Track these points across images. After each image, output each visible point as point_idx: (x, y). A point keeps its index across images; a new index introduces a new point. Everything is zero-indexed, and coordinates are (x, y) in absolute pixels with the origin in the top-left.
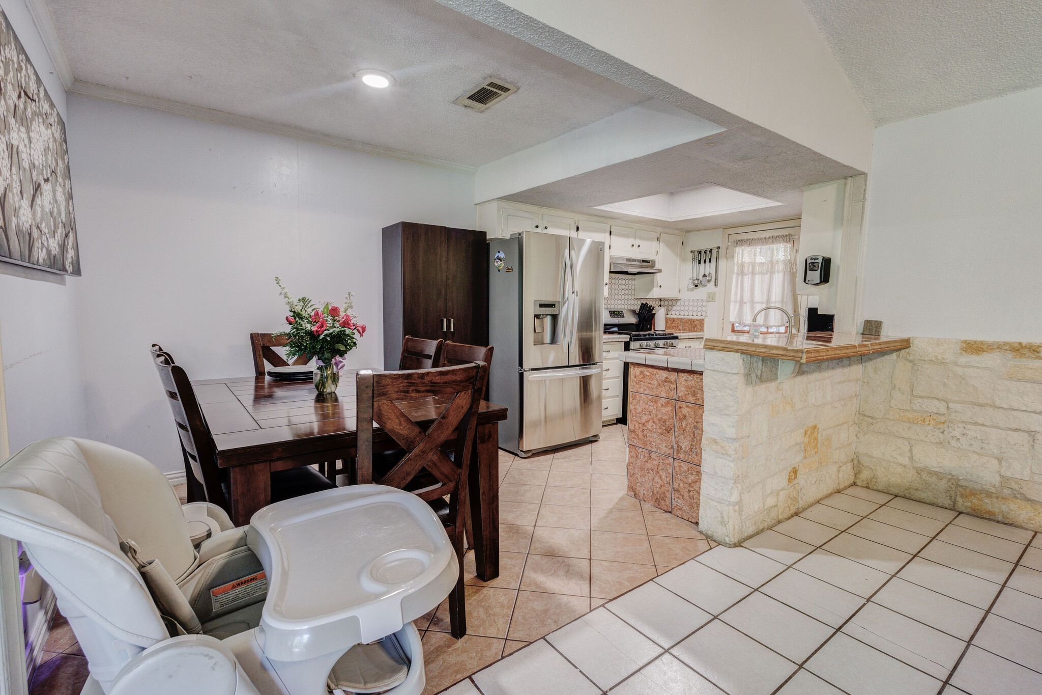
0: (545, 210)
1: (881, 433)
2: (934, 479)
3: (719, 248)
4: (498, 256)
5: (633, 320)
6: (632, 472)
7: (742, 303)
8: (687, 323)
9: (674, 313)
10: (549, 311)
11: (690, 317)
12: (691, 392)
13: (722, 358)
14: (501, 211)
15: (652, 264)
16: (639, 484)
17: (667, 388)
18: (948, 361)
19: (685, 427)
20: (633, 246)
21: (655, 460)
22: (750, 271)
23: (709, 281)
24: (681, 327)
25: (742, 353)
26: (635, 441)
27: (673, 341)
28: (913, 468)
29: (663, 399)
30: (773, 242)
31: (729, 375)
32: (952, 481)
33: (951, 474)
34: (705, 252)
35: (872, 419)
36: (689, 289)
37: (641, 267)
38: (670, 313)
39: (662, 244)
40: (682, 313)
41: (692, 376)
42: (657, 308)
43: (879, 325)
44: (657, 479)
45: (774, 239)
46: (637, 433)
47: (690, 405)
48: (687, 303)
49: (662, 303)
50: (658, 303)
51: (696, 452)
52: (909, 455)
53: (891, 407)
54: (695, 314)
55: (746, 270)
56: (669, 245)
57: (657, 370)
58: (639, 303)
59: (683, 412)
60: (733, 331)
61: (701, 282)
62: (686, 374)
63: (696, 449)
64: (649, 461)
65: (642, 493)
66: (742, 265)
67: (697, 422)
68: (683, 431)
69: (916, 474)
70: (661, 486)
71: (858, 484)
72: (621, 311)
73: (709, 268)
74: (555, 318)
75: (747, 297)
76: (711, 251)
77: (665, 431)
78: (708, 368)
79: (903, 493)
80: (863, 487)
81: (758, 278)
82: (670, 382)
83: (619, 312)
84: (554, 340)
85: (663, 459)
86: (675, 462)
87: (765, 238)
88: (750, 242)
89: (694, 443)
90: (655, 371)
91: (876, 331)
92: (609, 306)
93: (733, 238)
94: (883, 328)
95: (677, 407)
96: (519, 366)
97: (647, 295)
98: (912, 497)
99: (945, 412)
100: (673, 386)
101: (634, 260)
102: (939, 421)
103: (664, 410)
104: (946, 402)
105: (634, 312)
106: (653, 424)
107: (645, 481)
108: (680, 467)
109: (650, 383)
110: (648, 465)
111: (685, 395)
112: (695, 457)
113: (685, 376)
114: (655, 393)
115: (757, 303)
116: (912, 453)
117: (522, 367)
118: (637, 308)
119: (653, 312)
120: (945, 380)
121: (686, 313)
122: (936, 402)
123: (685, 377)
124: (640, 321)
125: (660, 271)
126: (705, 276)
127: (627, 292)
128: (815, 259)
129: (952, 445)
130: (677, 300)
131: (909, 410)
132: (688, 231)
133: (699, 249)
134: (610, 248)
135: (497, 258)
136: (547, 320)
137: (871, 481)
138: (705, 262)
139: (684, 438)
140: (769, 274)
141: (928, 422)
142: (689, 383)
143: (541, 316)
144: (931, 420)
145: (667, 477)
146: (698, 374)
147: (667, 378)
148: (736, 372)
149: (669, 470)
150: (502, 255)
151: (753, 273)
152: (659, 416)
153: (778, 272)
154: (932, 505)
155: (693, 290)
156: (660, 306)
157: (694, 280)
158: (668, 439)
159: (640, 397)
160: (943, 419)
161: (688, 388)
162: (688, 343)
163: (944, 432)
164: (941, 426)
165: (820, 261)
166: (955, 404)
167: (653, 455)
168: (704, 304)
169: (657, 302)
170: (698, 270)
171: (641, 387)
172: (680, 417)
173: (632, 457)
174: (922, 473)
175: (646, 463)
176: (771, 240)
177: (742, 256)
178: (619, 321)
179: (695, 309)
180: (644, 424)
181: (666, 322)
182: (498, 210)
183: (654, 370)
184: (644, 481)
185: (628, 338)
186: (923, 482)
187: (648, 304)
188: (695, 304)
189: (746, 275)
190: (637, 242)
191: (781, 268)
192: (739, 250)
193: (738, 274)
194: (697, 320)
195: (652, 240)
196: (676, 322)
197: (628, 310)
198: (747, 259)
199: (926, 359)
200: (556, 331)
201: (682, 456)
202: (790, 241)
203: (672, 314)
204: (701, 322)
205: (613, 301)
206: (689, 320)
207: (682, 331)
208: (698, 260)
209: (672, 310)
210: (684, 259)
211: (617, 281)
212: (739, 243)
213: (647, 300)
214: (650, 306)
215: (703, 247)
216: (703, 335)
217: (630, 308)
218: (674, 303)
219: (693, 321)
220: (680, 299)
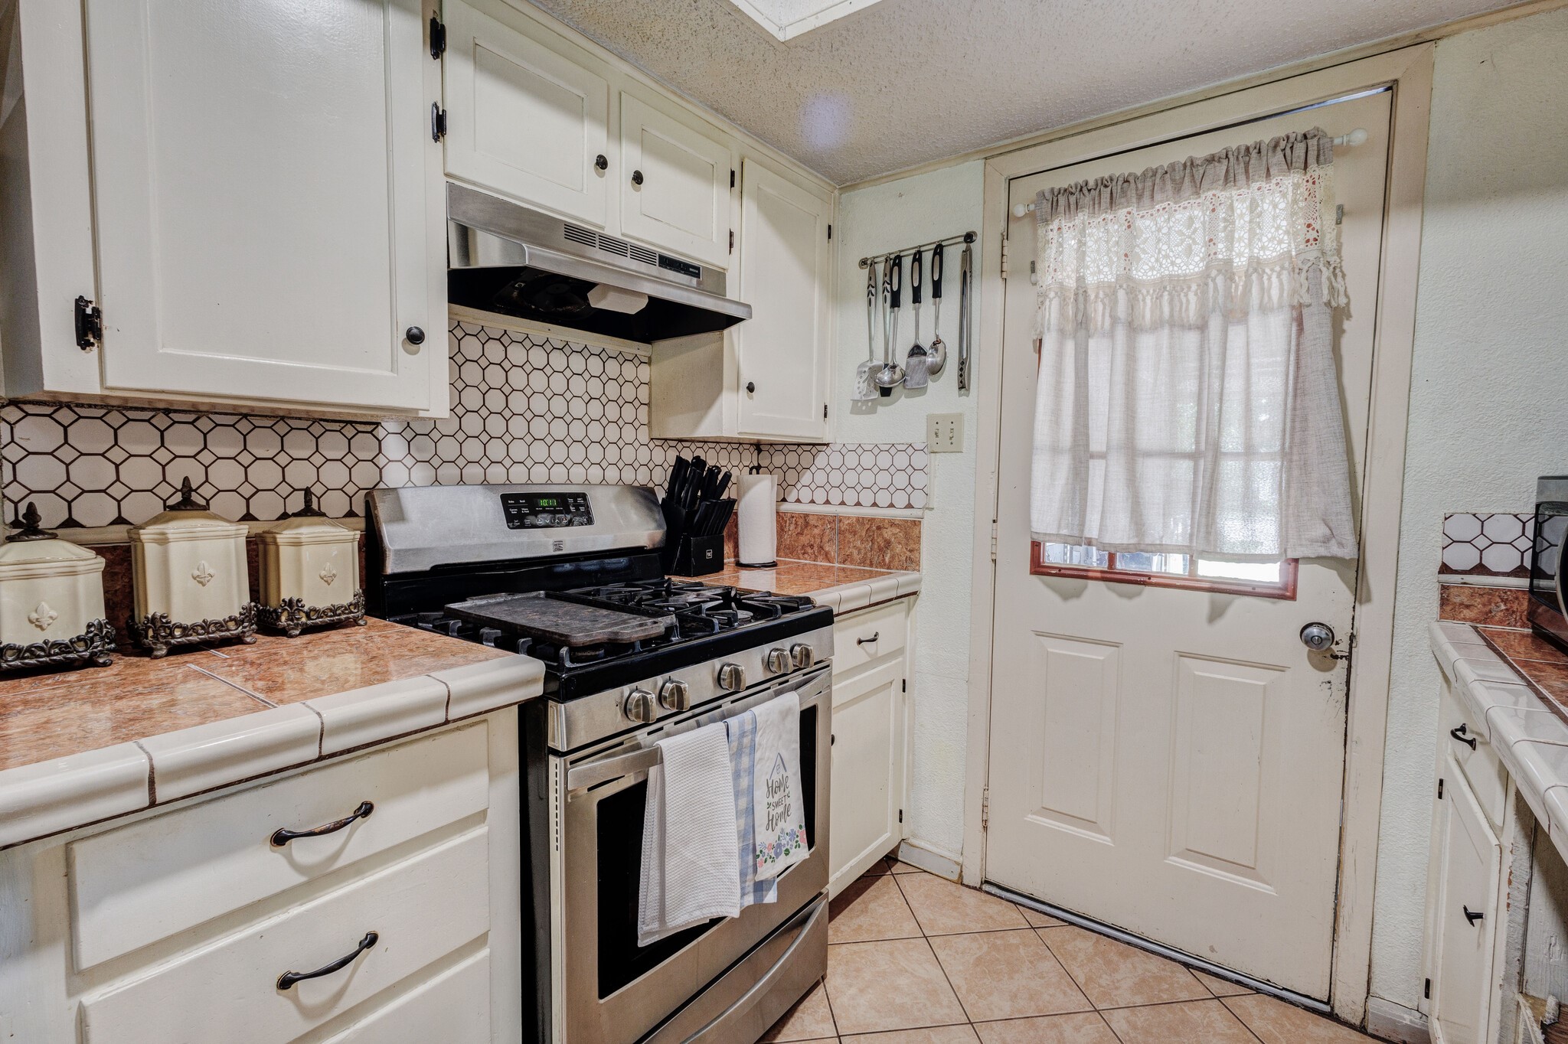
3: (969, 238)
7: (1082, 455)
8: (855, 533)
9: (805, 495)
11: (867, 512)
20: (602, 163)
22: (1118, 318)
23: (935, 370)
24: (831, 549)
30: (1229, 179)
34: (918, 258)
36: (859, 407)
38: (792, 497)
39: (750, 206)
40: (835, 496)
42: (741, 477)
45: (1238, 163)
48: (851, 460)
49: (763, 459)
50: (750, 458)
54: (883, 499)
55: (1099, 313)
56: (774, 214)
58: (668, 459)
60: (1038, 567)
61: (903, 375)
66: (1082, 291)
72: (575, 496)
73: (932, 321)
75: (1104, 428)
76: (939, 251)
83: (563, 498)
87: (1190, 167)
88: (1117, 190)
92: (497, 474)
93: (1026, 191)
97: (697, 423)
101: (613, 246)
105: (645, 494)
115: (1148, 454)
118: (660, 480)
119: (729, 493)
121: (851, 497)
124: (671, 536)
125: (747, 312)
126: (917, 351)
127: (612, 413)
130: (816, 446)
132: (847, 186)
133: (893, 249)
134: (441, 132)
138: (917, 298)
140: (1211, 325)
151: (1133, 328)
155: (872, 411)
156: (758, 468)
157: (876, 372)
162: (868, 625)
168: (919, 460)
169: (746, 454)
170: (890, 328)
176: (1219, 170)
177: (1081, 258)
179: (884, 479)
181: (781, 530)
187: (702, 465)
188: (884, 460)
189: (1100, 336)
190: (626, 158)
191: (1275, 293)
192: (1062, 232)
193: (1063, 338)
194: (892, 524)
195: (703, 172)
196: (816, 531)
197: (634, 488)
198: (1101, 271)
202: (1318, 161)
203: (798, 501)
204: (906, 533)
205: (539, 451)
206: (863, 524)
207: (837, 565)
208: (889, 295)
209: (799, 486)
210: (835, 295)
211: (558, 360)
212: (1062, 200)
213: (706, 447)
214: (714, 472)
215: (904, 241)
216: (918, 581)
217: (628, 476)
218: (806, 458)
219: (879, 528)
220: (827, 445)
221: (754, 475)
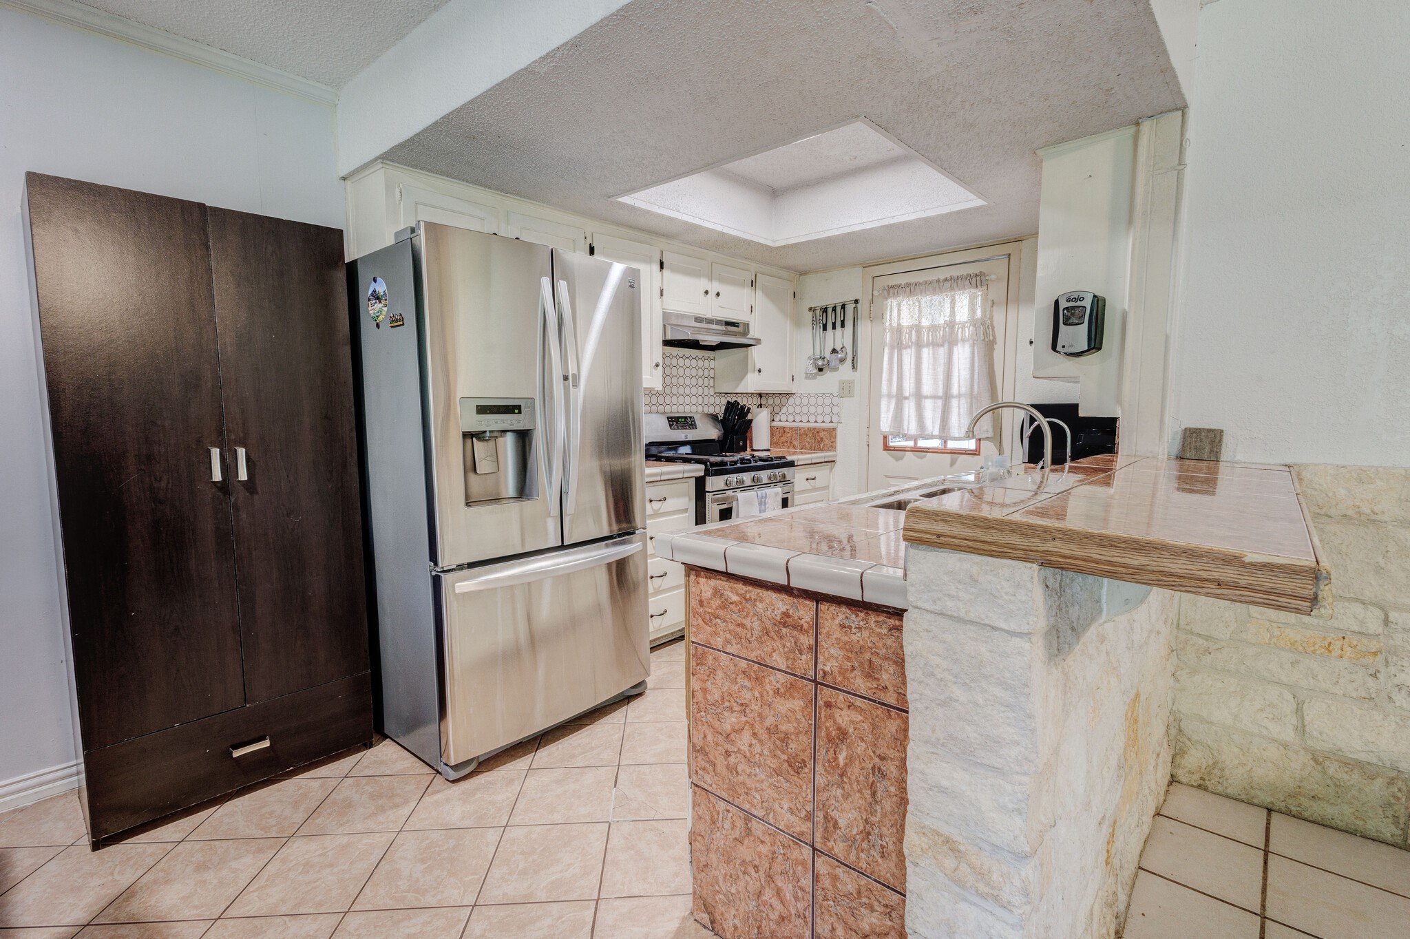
0: (511, 203)
1: (1228, 671)
2: (1356, 777)
3: (856, 301)
4: (375, 291)
5: (711, 432)
6: (703, 860)
7: (901, 398)
8: (807, 435)
9: (784, 418)
10: (504, 421)
11: (812, 425)
12: (861, 664)
13: (971, 577)
14: (397, 191)
15: (744, 329)
16: (722, 897)
17: (788, 644)
18: (1386, 518)
19: (846, 765)
20: (707, 292)
21: (762, 842)
22: (913, 341)
23: (842, 361)
24: (796, 443)
25: (1045, 564)
26: (707, 777)
27: (785, 470)
28: (1306, 749)
29: (779, 675)
30: (952, 288)
31: (997, 633)
32: (1400, 784)
33: (1396, 769)
34: (834, 309)
35: (1207, 640)
36: (809, 376)
37: (726, 333)
38: (777, 419)
39: (759, 293)
40: (798, 418)
41: (862, 615)
42: (754, 409)
43: (1218, 438)
44: (768, 895)
45: (955, 283)
46: (711, 757)
47: (859, 702)
48: (805, 401)
49: (764, 401)
50: (756, 401)
51: (882, 847)
52: (1294, 720)
53: (1249, 616)
54: (820, 419)
55: (905, 338)
56: (770, 294)
57: (758, 591)
58: (724, 401)
59: (839, 720)
60: (886, 447)
61: (828, 362)
62: (844, 609)
63: (881, 836)
64: (746, 841)
65: (731, 923)
66: (899, 329)
67: (882, 758)
68: (841, 775)
69: (1312, 763)
70: (782, 918)
71: (1183, 780)
72: (690, 417)
73: (841, 338)
74: (524, 437)
75: (908, 387)
76: (843, 307)
77: (786, 765)
78: (920, 604)
79: (1283, 804)
80: (1192, 786)
81: (926, 352)
82: (797, 627)
83: (685, 418)
84: (524, 490)
85: (783, 846)
86: (819, 861)
87: (938, 281)
88: (912, 289)
89: (873, 819)
90: (753, 592)
91: (1211, 451)
92: (668, 408)
93: (881, 283)
94: (1224, 446)
95: (820, 703)
96: (431, 560)
97: (737, 386)
98: (1306, 815)
99: (1380, 630)
100: (806, 640)
101: (709, 321)
102: (1363, 649)
103: (783, 706)
104: (1382, 609)
105: (714, 417)
106: (754, 742)
107: (738, 892)
108: (835, 878)
109: (741, 625)
110: (744, 852)
111: (842, 672)
112: (880, 860)
113: (842, 613)
114: (754, 654)
115: (926, 397)
116: (1303, 718)
117: (436, 564)
118: (720, 411)
119: (749, 417)
120: (1380, 559)
121: (805, 418)
122: (1357, 609)
123: (841, 616)
124: (725, 435)
125: (758, 341)
126: (834, 351)
127: (700, 382)
128: (1076, 300)
129: (1398, 704)
130: (788, 395)
131: (1293, 625)
132: (803, 273)
133: (823, 303)
134: (662, 295)
135: (372, 295)
136: (505, 443)
137: (1209, 773)
138: (834, 328)
139: (846, 796)
140: (946, 346)
141: (1339, 652)
142: (853, 637)
143: (488, 434)
144: (1347, 648)
145: (796, 898)
146: (883, 612)
147: (786, 614)
148: (1025, 629)
149: (802, 880)
150: (381, 287)
151: (919, 346)
152: (770, 721)
153: (963, 340)
154: (1351, 833)
155: (814, 378)
156: (760, 406)
157: (816, 360)
158: (797, 791)
159: (715, 659)
160: (1374, 646)
161: (853, 651)
162: (811, 472)
163: (1378, 675)
164: (1370, 660)
165: (1087, 303)
166: (1404, 614)
167: (755, 825)
168: (836, 401)
169: (755, 399)
170: (822, 340)
171: (717, 634)
172: (828, 734)
173: (700, 818)
174: (1327, 763)
175: (739, 846)
176: (948, 284)
177: (899, 315)
178: (686, 436)
179: (820, 410)
180: (728, 736)
181: (772, 435)
182: (389, 188)
183: (750, 588)
184: (733, 891)
185: (700, 470)
186: (1329, 782)
187: (738, 404)
188: (820, 401)
189: (906, 348)
190: (714, 287)
191: (967, 334)
192: (892, 302)
193: (892, 348)
194: (824, 430)
195: (740, 284)
196: (789, 435)
197: (707, 414)
198: (906, 321)
199: (1333, 512)
200: (529, 466)
201: (839, 848)
202: (981, 285)
203: (780, 421)
204: (830, 434)
205: (675, 400)
206: (810, 431)
207: (799, 450)
208: (821, 325)
209: (780, 413)
210: (797, 323)
211: (681, 362)
212: (892, 291)
213: (737, 396)
214: (743, 407)
215: (829, 301)
216: (836, 456)
217: (706, 410)
218: (784, 400)
219: (818, 432)
220: (794, 394)
221: (759, 409)
